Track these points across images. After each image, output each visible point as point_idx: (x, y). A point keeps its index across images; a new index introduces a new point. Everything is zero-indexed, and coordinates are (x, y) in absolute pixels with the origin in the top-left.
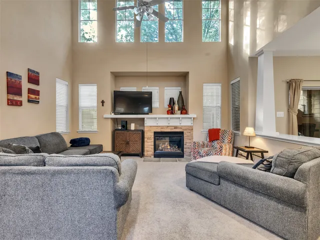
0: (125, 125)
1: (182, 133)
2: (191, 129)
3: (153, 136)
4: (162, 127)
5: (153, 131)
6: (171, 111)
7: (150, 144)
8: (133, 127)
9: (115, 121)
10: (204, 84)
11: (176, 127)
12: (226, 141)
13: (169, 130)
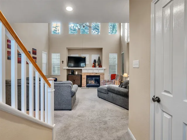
0: (73, 72)
1: (99, 76)
2: (103, 74)
3: (86, 78)
4: (90, 73)
5: (86, 75)
6: (94, 66)
7: (84, 81)
8: (76, 73)
9: (68, 70)
10: (109, 54)
11: (96, 73)
12: (118, 79)
13: (93, 75)
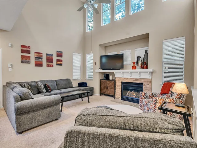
1: (142, 84)
2: (150, 81)
4: (127, 79)
5: (121, 81)
7: (119, 90)
8: (111, 78)
10: (164, 41)
11: (136, 79)
13: (132, 82)
